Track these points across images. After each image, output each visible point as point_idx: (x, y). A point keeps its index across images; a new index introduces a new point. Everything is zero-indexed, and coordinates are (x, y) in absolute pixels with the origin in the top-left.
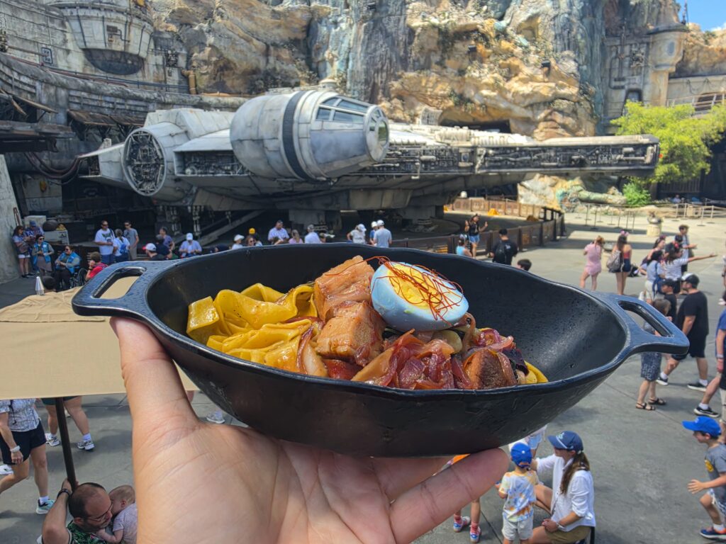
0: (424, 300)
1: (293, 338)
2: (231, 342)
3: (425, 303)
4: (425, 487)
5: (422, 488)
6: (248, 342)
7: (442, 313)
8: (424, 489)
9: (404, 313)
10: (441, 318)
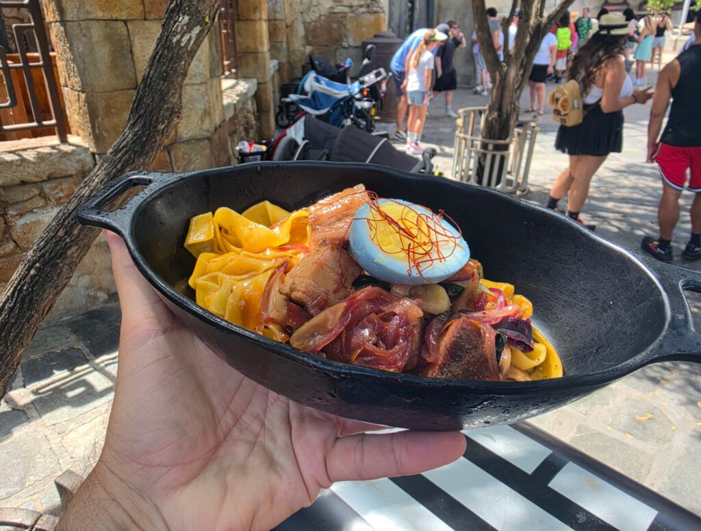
0: (403, 249)
1: (266, 271)
2: (215, 264)
3: (403, 254)
4: (362, 442)
5: (359, 442)
6: (227, 267)
7: (423, 266)
8: (360, 444)
9: (374, 262)
10: (420, 272)
